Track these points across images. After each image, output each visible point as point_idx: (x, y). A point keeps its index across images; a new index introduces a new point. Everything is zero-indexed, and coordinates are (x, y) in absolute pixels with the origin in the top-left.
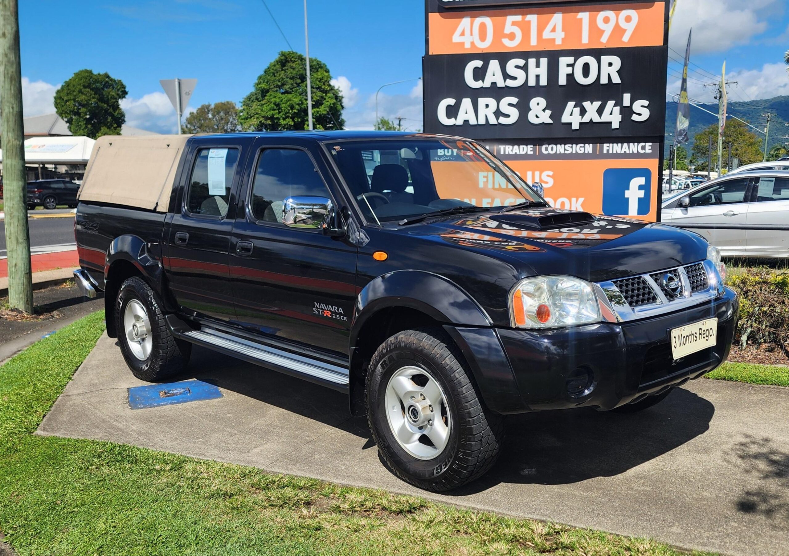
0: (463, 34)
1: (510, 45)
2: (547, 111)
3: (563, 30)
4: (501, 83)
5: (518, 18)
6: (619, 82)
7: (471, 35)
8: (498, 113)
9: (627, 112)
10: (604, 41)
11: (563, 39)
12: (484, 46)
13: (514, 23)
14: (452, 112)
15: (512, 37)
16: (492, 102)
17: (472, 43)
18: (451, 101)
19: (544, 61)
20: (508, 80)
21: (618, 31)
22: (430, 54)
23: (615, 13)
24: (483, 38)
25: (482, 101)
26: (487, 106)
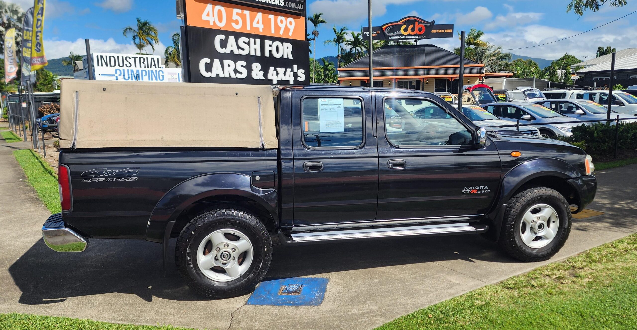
0: (208, 15)
1: (237, 27)
2: (261, 71)
3: (263, 23)
4: (236, 52)
5: (239, 11)
6: (292, 58)
7: (213, 16)
8: (236, 71)
9: (295, 75)
10: (281, 34)
11: (263, 29)
12: (221, 25)
13: (238, 14)
14: (209, 67)
15: (237, 22)
16: (231, 63)
17: (214, 22)
18: (208, 60)
19: (258, 41)
20: (240, 50)
21: (287, 29)
22: (188, 25)
23: (285, 19)
24: (220, 20)
25: (226, 62)
26: (229, 66)
